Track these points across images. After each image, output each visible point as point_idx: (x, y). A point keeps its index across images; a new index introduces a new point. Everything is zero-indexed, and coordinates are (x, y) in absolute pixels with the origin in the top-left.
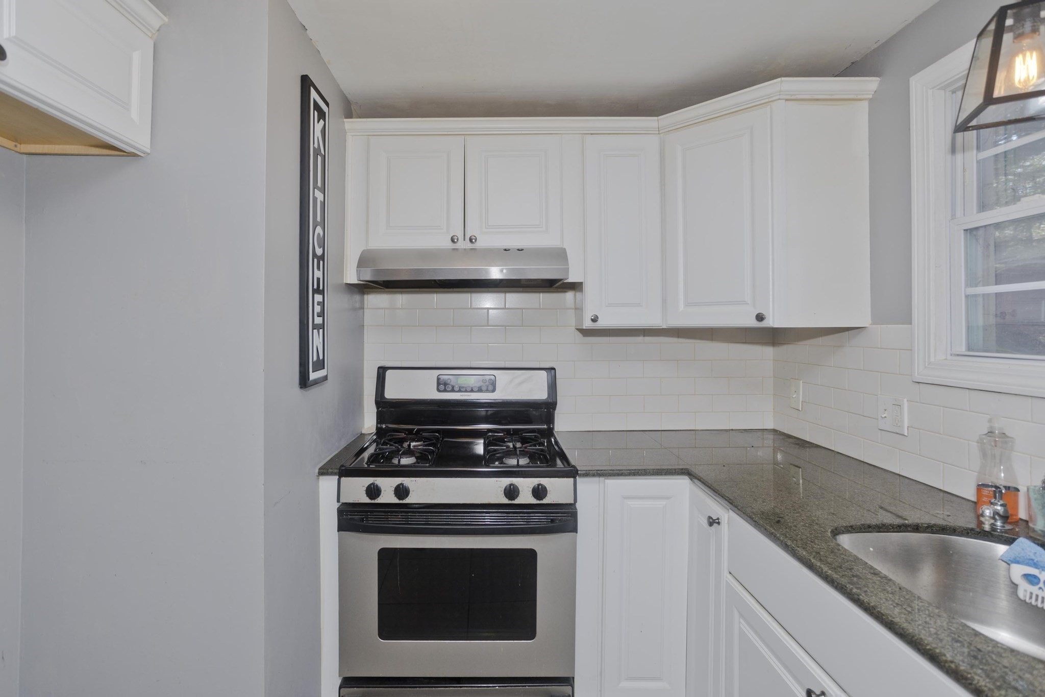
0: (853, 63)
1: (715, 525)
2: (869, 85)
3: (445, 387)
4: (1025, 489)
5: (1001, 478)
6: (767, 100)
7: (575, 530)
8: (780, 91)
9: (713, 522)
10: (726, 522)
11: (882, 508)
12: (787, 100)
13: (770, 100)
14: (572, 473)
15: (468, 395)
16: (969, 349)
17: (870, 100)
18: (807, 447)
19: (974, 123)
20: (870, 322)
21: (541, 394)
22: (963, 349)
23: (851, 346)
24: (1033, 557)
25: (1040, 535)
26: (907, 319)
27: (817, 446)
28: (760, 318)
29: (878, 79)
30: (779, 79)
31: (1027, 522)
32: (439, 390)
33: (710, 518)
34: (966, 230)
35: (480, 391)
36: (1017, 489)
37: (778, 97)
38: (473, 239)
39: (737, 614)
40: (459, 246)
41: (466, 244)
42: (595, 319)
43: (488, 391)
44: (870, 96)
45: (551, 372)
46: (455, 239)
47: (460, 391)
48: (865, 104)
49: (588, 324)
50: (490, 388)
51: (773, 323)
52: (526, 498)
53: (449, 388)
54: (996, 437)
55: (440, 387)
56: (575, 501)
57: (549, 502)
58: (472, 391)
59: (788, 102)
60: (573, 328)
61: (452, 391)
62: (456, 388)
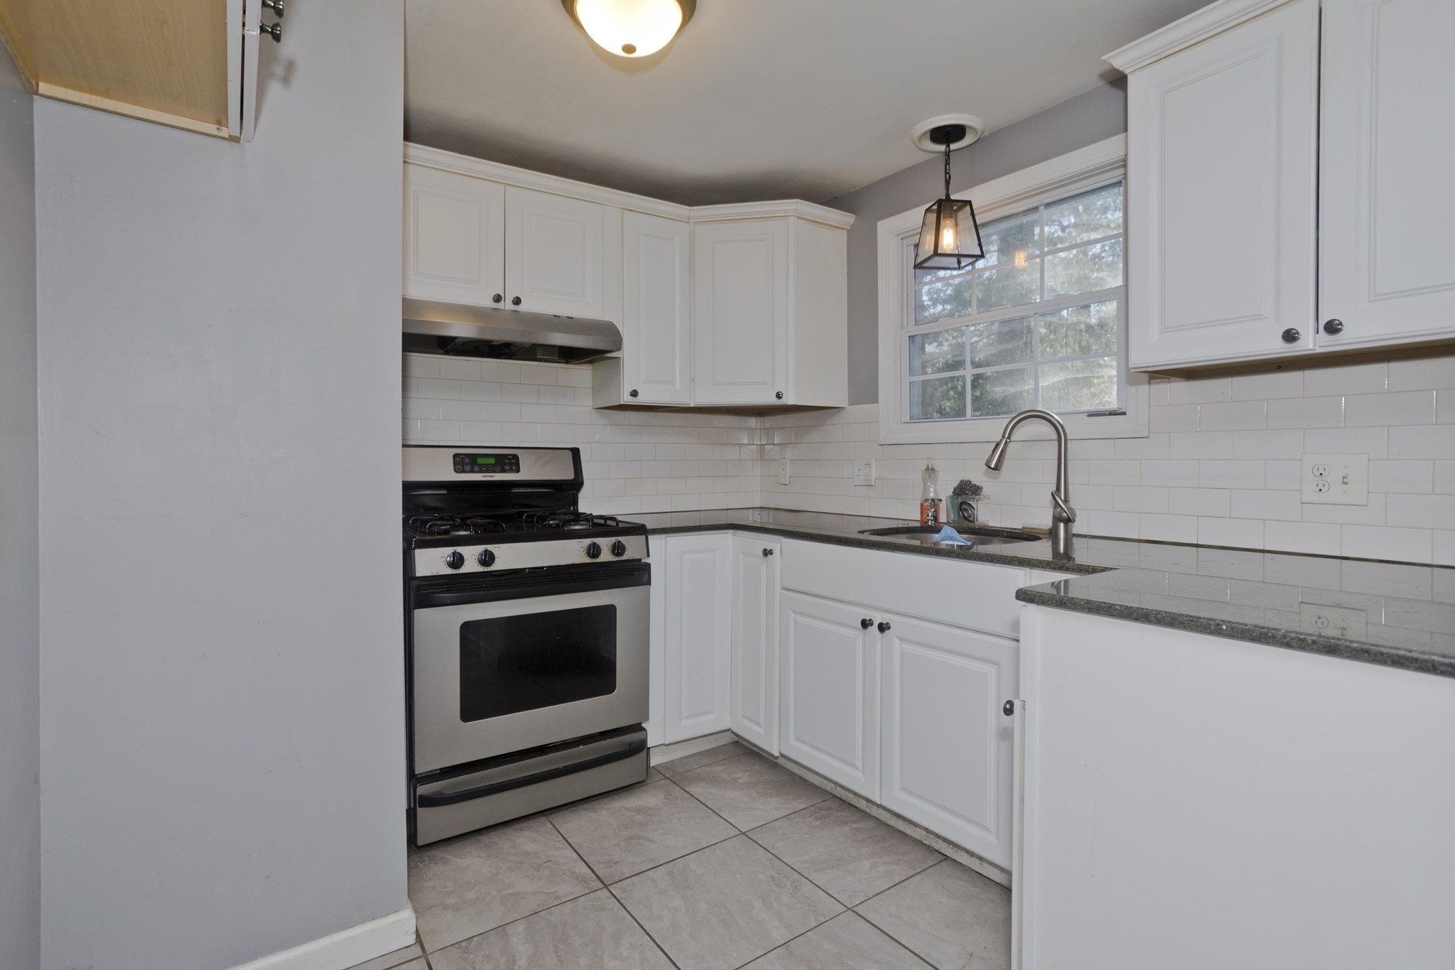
0: (835, 198)
1: (770, 555)
2: (846, 218)
3: (462, 467)
5: (932, 493)
6: (784, 215)
8: (796, 210)
9: (767, 553)
10: (778, 549)
12: (798, 217)
13: (787, 214)
14: (641, 531)
15: (491, 476)
16: (910, 419)
17: (848, 230)
19: (926, 265)
20: (847, 403)
21: (569, 475)
22: (908, 419)
24: (950, 535)
25: (952, 523)
26: (874, 399)
27: (804, 511)
28: (779, 396)
29: (854, 216)
30: (796, 200)
31: (945, 518)
32: (456, 471)
33: (765, 550)
34: (909, 337)
35: (503, 471)
36: (941, 500)
37: (793, 214)
38: (517, 301)
39: (792, 614)
40: (500, 305)
41: (507, 305)
42: (634, 394)
43: (511, 471)
44: (849, 228)
45: (575, 453)
46: (498, 299)
47: (480, 472)
48: (845, 232)
49: (627, 399)
50: (514, 468)
51: (789, 400)
52: (606, 556)
53: (468, 468)
54: (930, 471)
55: (458, 467)
56: (648, 556)
57: (627, 558)
58: (494, 472)
59: (799, 220)
60: (591, 408)
61: (472, 471)
62: (476, 468)
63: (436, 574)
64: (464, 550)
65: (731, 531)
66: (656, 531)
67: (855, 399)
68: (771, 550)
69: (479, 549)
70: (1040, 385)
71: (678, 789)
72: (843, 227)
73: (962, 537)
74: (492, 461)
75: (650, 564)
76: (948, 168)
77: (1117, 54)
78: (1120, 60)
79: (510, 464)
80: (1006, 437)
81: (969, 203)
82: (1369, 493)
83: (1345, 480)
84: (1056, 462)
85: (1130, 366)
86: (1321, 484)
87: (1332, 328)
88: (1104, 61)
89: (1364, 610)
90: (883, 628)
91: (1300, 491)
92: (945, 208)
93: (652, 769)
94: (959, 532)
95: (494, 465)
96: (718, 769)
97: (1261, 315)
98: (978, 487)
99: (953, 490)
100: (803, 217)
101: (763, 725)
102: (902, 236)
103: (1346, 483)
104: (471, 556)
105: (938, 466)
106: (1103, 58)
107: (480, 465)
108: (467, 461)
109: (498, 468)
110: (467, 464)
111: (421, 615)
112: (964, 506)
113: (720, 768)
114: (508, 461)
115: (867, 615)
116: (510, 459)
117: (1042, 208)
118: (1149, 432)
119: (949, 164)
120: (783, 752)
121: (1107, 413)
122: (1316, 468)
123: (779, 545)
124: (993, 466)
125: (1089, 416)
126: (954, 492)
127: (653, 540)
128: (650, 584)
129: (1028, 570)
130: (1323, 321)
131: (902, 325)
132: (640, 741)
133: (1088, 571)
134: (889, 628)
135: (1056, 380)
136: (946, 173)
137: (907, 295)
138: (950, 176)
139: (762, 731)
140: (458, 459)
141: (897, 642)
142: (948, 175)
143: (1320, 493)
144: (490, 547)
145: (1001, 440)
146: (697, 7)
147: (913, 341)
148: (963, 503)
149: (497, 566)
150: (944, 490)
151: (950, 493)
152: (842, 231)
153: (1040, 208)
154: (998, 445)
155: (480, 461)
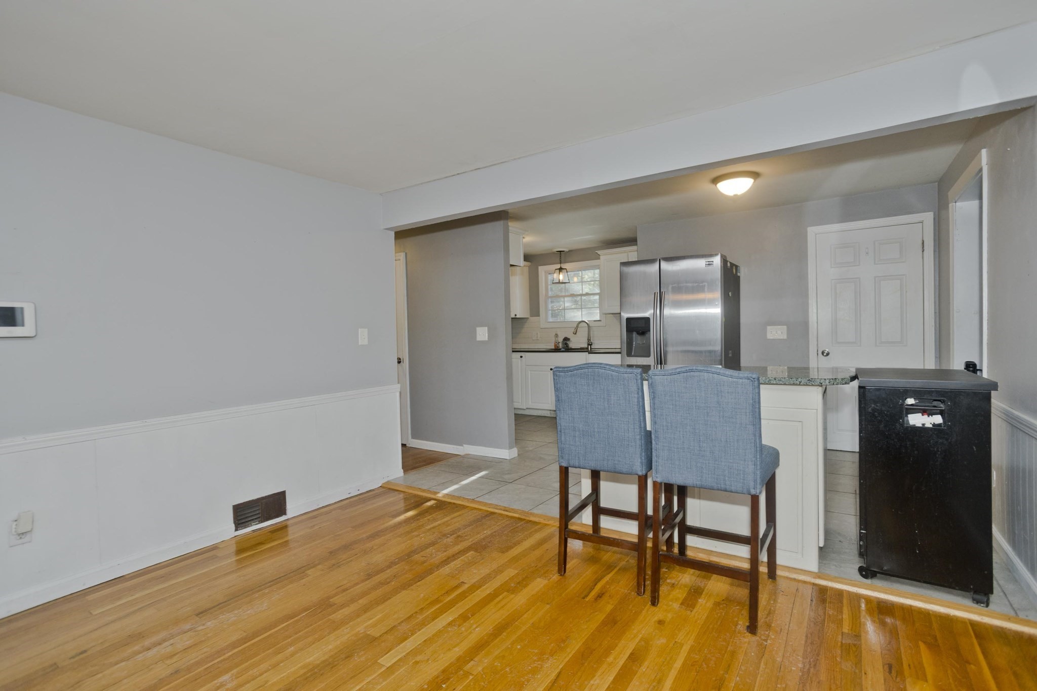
28: (515, 315)
29: (531, 263)
33: (521, 356)
51: (518, 316)
54: (557, 335)
67: (532, 315)
81: (566, 269)
92: (561, 270)
98: (569, 339)
105: (559, 333)
119: (561, 258)
142: (561, 261)
148: (565, 343)
150: (561, 340)
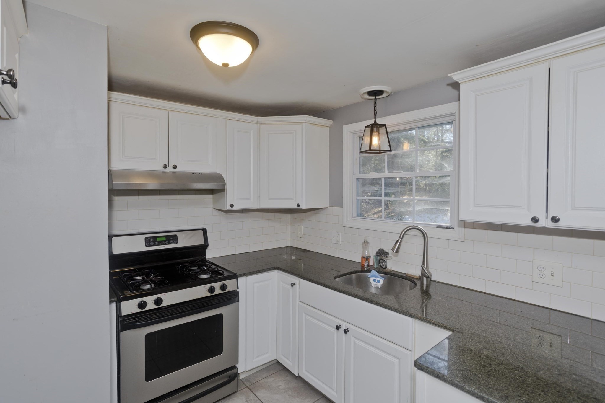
1: (294, 286)
2: (329, 122)
3: (150, 244)
4: (372, 257)
5: (366, 254)
7: (238, 301)
8: (306, 120)
9: (293, 285)
10: (298, 283)
11: (332, 269)
12: (307, 123)
13: (302, 122)
14: (234, 276)
15: (164, 247)
16: (357, 216)
17: (330, 127)
18: (307, 252)
20: (329, 206)
21: (201, 242)
22: (355, 216)
23: (322, 214)
24: (375, 274)
25: (375, 268)
26: (341, 205)
27: (309, 251)
28: (298, 205)
29: (332, 121)
30: (306, 116)
31: (373, 266)
32: (146, 246)
33: (292, 284)
34: (357, 179)
35: (170, 243)
36: (370, 257)
37: (305, 122)
38: (175, 167)
39: (304, 314)
40: (167, 170)
41: (170, 169)
42: (232, 206)
43: (174, 243)
44: (330, 126)
45: (204, 231)
46: (165, 167)
47: (158, 245)
48: (328, 128)
49: (228, 208)
50: (175, 241)
51: (303, 207)
52: (218, 291)
53: (152, 244)
54: (366, 243)
55: (148, 243)
56: (238, 288)
57: (228, 291)
58: (165, 244)
59: (308, 124)
60: (212, 208)
61: (154, 245)
62: (156, 243)
63: (132, 313)
64: (147, 299)
65: (276, 270)
66: (241, 276)
67: (332, 204)
68: (294, 283)
69: (155, 297)
70: (415, 209)
71: (252, 394)
72: (327, 126)
73: (380, 275)
74: (164, 239)
75: (239, 292)
76: (375, 108)
77: (455, 74)
78: (456, 77)
79: (173, 240)
80: (401, 238)
81: (385, 125)
82: (563, 281)
83: (552, 274)
84: (423, 246)
85: (460, 219)
86: (541, 274)
87: (555, 220)
88: (449, 77)
89: (561, 336)
90: (346, 331)
91: (532, 276)
92: (374, 127)
93: (240, 381)
94: (378, 273)
95: (165, 241)
96: (271, 380)
97: (521, 206)
98: (387, 253)
99: (376, 253)
100: (310, 122)
101: (291, 361)
102: (354, 133)
103: (553, 276)
104: (150, 302)
105: (369, 240)
106: (449, 75)
107: (158, 242)
108: (152, 240)
109: (167, 242)
110: (152, 242)
111: (125, 334)
112: (381, 261)
113: (272, 379)
114: (172, 239)
115: (339, 322)
116: (173, 237)
117: (417, 129)
118: (464, 239)
119: (376, 106)
120: (300, 375)
121: (445, 227)
122: (539, 267)
123: (298, 281)
124: (395, 251)
125: (437, 227)
126: (376, 254)
127: (240, 280)
128: (239, 302)
129: (414, 319)
130: (550, 216)
131: (354, 173)
132: (234, 374)
133: (443, 327)
134: (349, 331)
135: (422, 208)
136: (375, 111)
137: (356, 159)
138: (376, 112)
139: (291, 364)
140: (147, 240)
141: (352, 338)
142: (375, 112)
143: (541, 279)
144: (160, 296)
145: (399, 239)
146: (259, 44)
147: (358, 180)
148: (380, 259)
149: (164, 304)
150: (372, 253)
151: (375, 254)
152: (327, 127)
153: (416, 128)
154: (397, 241)
155: (158, 239)
